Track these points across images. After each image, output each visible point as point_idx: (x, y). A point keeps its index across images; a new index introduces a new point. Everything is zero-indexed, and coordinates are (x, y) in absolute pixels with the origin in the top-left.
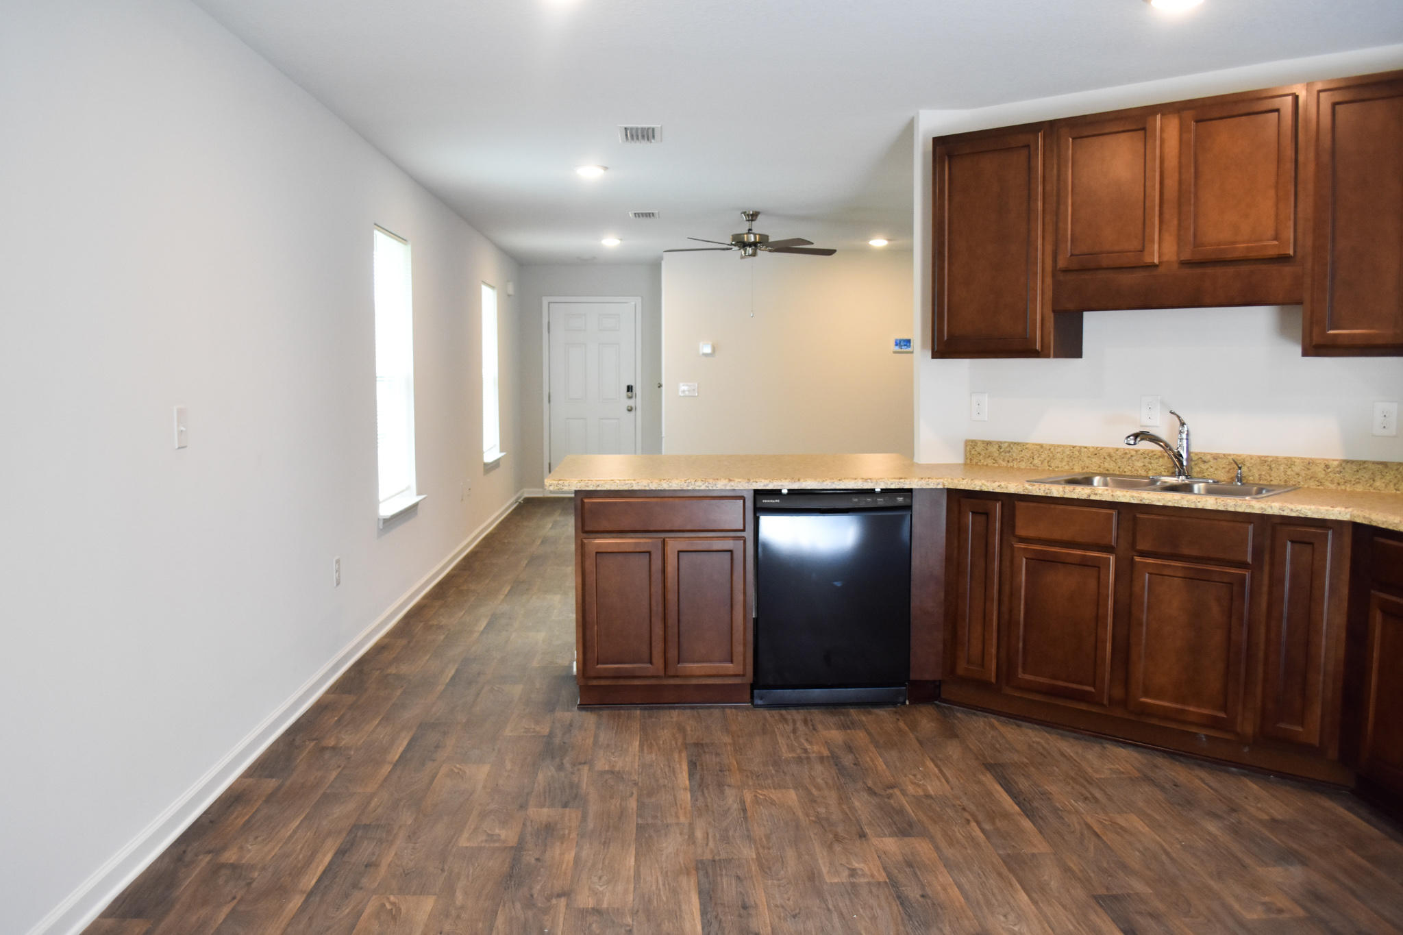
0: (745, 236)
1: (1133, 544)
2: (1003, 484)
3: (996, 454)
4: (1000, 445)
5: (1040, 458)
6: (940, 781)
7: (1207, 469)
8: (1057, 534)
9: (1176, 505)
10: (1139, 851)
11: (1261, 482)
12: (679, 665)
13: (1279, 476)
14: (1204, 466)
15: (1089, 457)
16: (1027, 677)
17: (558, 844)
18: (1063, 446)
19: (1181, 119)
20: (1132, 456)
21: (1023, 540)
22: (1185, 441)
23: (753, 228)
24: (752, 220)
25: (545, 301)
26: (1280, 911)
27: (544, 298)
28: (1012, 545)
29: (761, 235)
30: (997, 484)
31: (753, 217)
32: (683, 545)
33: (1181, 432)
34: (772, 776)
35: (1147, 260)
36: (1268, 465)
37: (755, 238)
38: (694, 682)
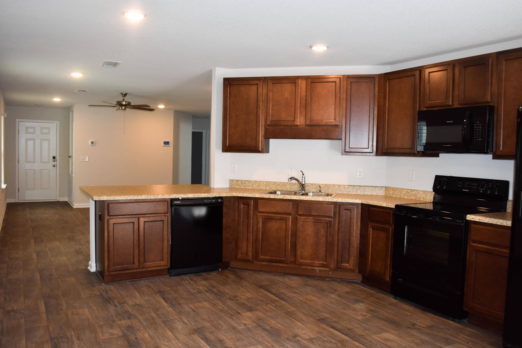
0: (122, 102)
1: (297, 213)
2: (254, 194)
3: (240, 184)
4: (242, 181)
5: (255, 186)
6: (249, 293)
7: (309, 188)
8: (273, 210)
9: (311, 200)
10: (320, 306)
11: (326, 192)
12: (144, 264)
13: (331, 190)
14: (308, 187)
15: (272, 185)
16: (262, 257)
17: (139, 332)
18: (263, 181)
19: (306, 81)
20: (286, 184)
21: (260, 212)
22: (304, 180)
23: (125, 99)
24: (124, 96)
25: (17, 120)
26: (365, 316)
27: (17, 119)
28: (257, 214)
29: (128, 102)
30: (252, 194)
31: (125, 95)
32: (146, 219)
33: (303, 177)
34: (195, 299)
35: (296, 124)
36: (328, 187)
37: (126, 103)
38: (149, 269)
